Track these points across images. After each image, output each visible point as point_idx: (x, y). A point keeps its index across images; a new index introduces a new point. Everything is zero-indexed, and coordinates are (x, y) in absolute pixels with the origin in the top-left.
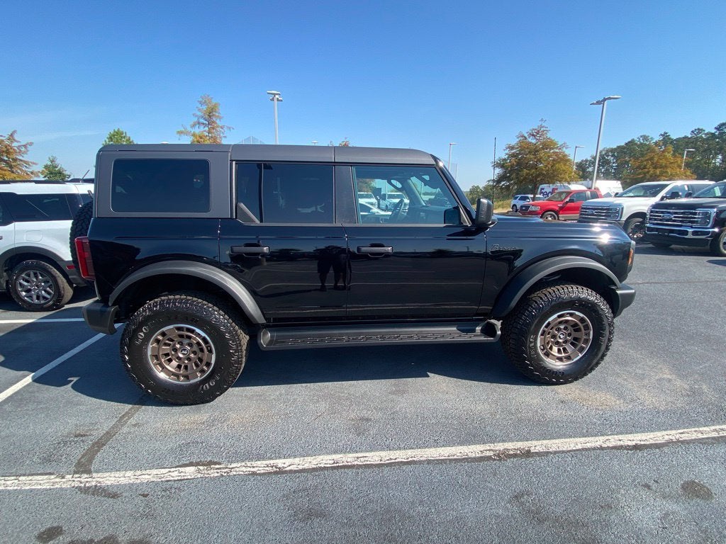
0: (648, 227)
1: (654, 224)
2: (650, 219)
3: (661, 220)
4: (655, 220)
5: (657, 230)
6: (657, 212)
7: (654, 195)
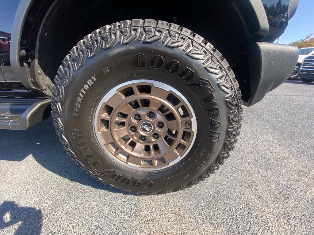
0: (301, 70)
1: (305, 68)
2: (303, 65)
3: (310, 65)
4: (306, 65)
5: (306, 71)
6: (308, 61)
7: (307, 54)
